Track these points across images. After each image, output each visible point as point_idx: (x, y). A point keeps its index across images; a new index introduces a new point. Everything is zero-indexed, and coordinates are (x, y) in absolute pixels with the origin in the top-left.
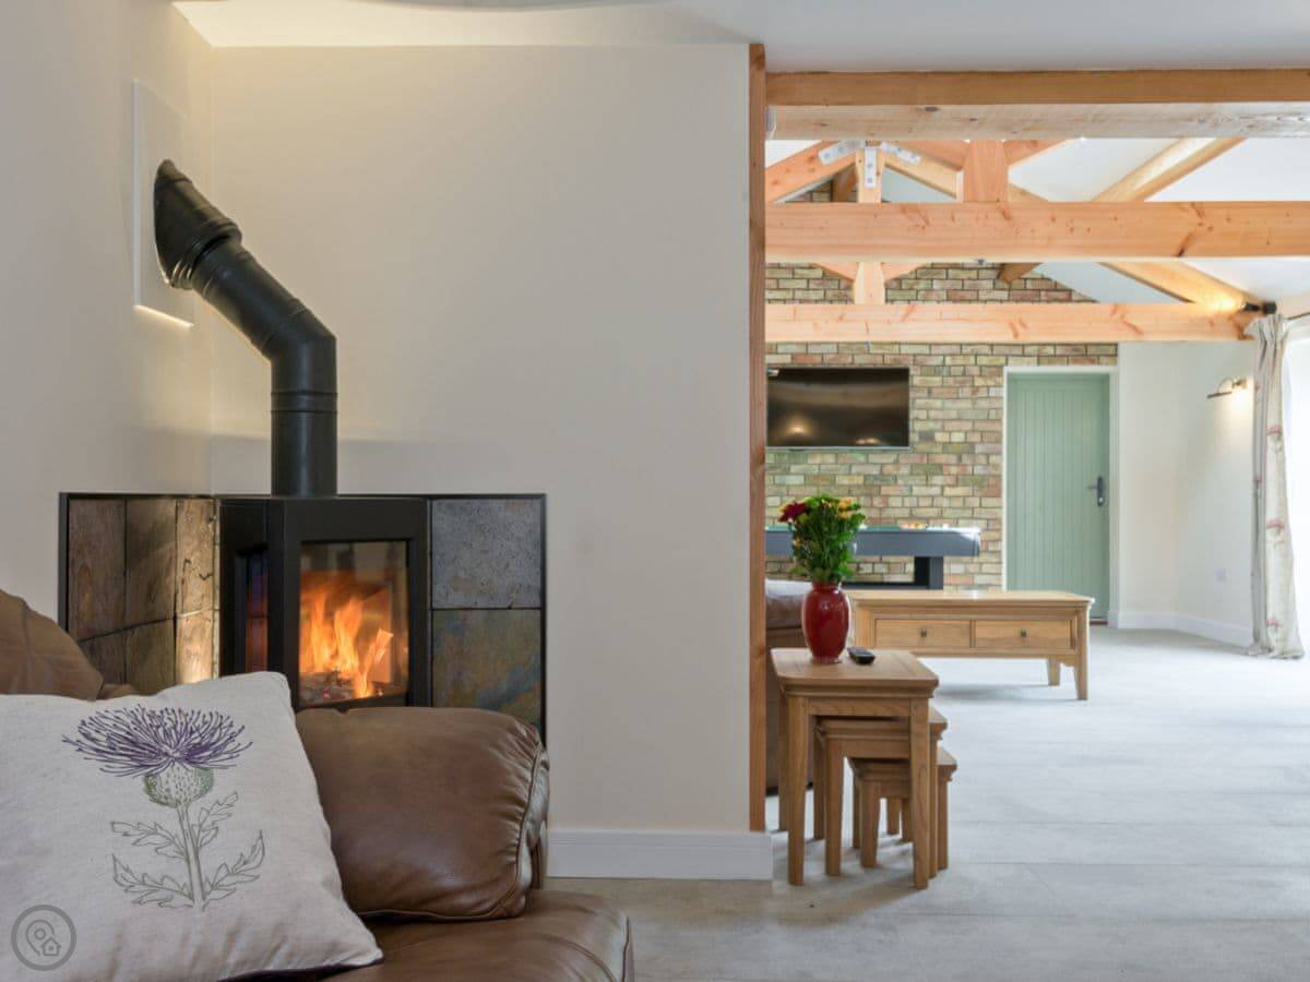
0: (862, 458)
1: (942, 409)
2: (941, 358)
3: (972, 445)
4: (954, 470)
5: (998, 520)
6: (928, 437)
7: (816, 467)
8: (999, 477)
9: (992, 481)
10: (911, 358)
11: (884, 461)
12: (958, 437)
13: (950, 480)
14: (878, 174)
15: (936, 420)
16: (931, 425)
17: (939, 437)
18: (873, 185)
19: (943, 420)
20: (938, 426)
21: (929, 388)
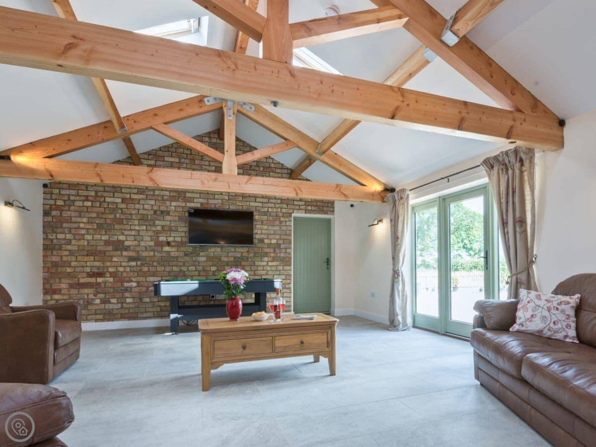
0: (233, 250)
1: (267, 229)
2: (267, 209)
3: (279, 245)
4: (272, 255)
5: (290, 275)
6: (261, 241)
7: (212, 253)
8: (290, 258)
9: (287, 259)
10: (255, 208)
11: (242, 251)
12: (274, 241)
13: (271, 259)
14: (234, 114)
15: (265, 234)
16: (263, 236)
17: (266, 241)
18: (231, 118)
19: (268, 234)
20: (266, 237)
21: (262, 221)
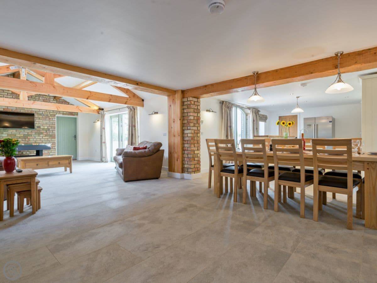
1: (42, 122)
2: (42, 112)
3: (49, 129)
4: (45, 134)
5: (55, 143)
6: (39, 127)
7: (10, 133)
8: (55, 135)
9: (53, 136)
10: (35, 112)
11: (29, 132)
12: (46, 127)
13: (44, 135)
14: (25, 74)
17: (41, 127)
18: (24, 76)
19: (43, 124)
20: (41, 125)
21: (39, 118)
